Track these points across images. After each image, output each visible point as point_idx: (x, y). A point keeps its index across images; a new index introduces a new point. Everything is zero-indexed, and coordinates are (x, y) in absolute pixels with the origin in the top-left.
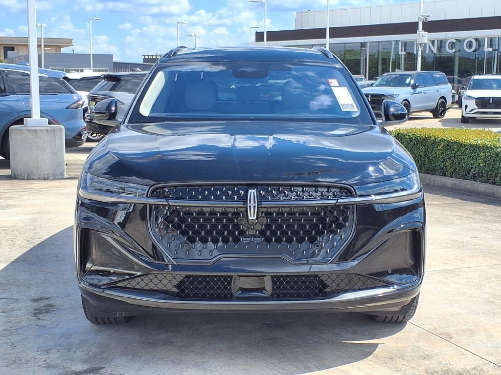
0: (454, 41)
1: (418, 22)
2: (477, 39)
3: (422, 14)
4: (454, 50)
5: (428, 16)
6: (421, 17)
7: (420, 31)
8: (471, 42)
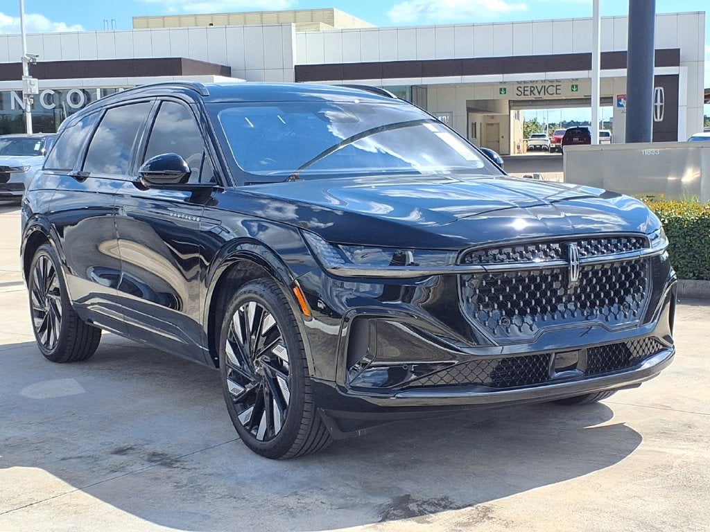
0: (52, 93)
1: (21, 64)
2: (84, 90)
3: (26, 52)
4: (53, 105)
5: (37, 56)
6: (25, 56)
7: (26, 77)
8: (76, 94)
